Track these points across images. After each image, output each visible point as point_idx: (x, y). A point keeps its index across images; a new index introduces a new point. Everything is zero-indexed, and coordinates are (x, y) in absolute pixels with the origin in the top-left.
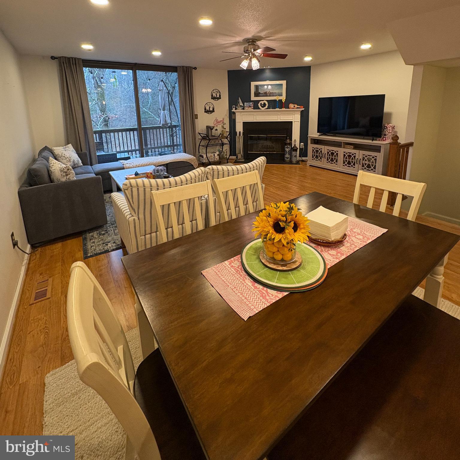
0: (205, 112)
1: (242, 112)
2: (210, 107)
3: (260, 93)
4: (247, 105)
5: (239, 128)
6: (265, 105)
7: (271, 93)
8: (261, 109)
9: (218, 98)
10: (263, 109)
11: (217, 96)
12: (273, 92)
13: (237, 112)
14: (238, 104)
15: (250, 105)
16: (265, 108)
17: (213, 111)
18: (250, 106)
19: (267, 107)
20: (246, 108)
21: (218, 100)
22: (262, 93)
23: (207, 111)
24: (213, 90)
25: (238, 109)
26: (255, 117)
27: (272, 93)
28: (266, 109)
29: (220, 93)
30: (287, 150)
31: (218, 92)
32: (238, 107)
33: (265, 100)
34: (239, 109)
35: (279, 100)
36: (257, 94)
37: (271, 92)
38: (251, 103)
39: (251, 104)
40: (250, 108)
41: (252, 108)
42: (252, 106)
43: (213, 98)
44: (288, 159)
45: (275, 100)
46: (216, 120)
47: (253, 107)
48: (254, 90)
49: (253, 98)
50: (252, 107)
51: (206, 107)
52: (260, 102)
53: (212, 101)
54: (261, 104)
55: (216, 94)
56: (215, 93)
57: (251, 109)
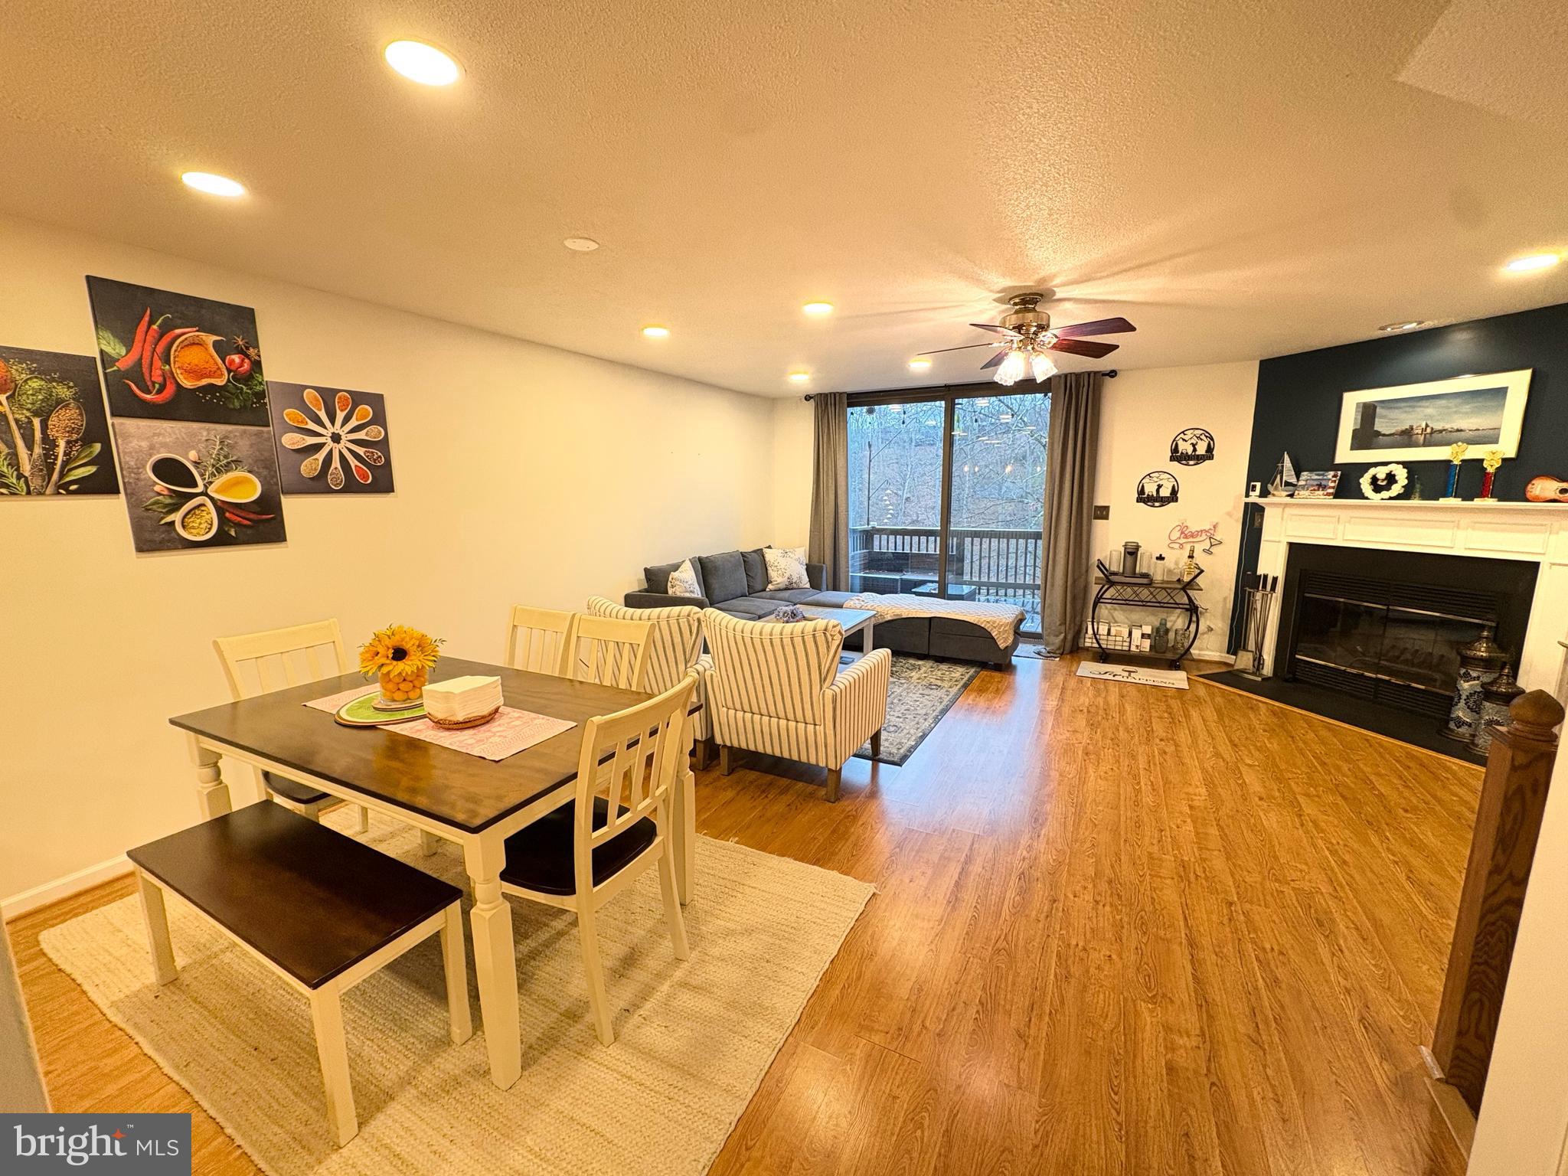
0: (1139, 500)
1: (1286, 505)
2: (1160, 486)
3: (1378, 434)
4: (1312, 482)
5: (1272, 563)
6: (1391, 479)
7: (1433, 431)
8: (1367, 498)
9: (1198, 455)
10: (1376, 498)
11: (1195, 450)
12: (1448, 426)
13: (1268, 504)
14: (1279, 476)
15: (1324, 483)
16: (1385, 494)
17: (1174, 496)
18: (1321, 486)
19: (1396, 489)
20: (1302, 492)
21: (1197, 464)
22: (1387, 433)
23: (1143, 498)
24: (1183, 432)
25: (1274, 495)
26: (1340, 527)
27: (1441, 431)
28: (1391, 498)
29: (1212, 439)
30: (1465, 686)
31: (1203, 437)
32: (1276, 489)
33: (1398, 463)
34: (1275, 493)
35: (1463, 461)
36: (1365, 437)
37: (1438, 426)
38: (1332, 473)
39: (1330, 477)
40: (1317, 492)
41: (1328, 494)
42: (1333, 485)
43: (1177, 456)
44: (1463, 730)
45: (1447, 463)
46: (1179, 528)
47: (1333, 488)
48: (1355, 423)
49: (1345, 453)
50: (1331, 491)
51: (1143, 486)
52: (1372, 471)
53: (1176, 468)
54: (1374, 479)
55: (1194, 445)
56: (1190, 442)
57: (1320, 498)
